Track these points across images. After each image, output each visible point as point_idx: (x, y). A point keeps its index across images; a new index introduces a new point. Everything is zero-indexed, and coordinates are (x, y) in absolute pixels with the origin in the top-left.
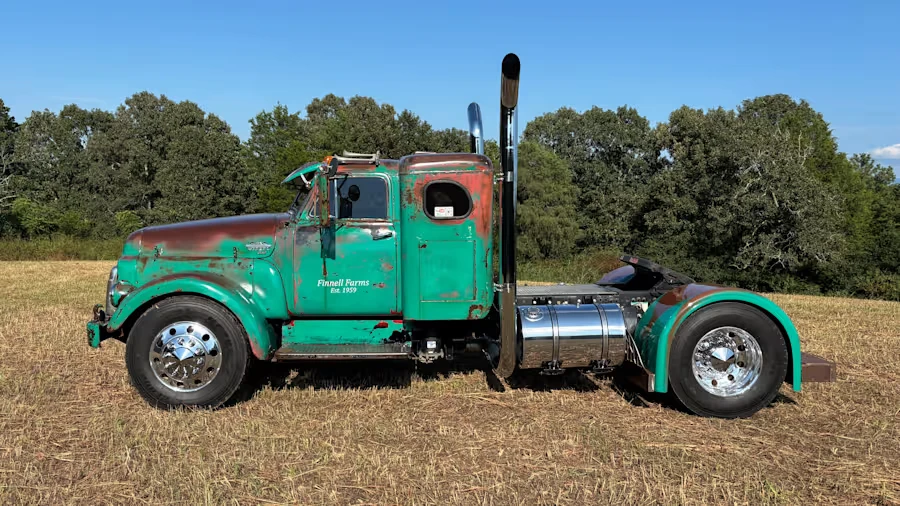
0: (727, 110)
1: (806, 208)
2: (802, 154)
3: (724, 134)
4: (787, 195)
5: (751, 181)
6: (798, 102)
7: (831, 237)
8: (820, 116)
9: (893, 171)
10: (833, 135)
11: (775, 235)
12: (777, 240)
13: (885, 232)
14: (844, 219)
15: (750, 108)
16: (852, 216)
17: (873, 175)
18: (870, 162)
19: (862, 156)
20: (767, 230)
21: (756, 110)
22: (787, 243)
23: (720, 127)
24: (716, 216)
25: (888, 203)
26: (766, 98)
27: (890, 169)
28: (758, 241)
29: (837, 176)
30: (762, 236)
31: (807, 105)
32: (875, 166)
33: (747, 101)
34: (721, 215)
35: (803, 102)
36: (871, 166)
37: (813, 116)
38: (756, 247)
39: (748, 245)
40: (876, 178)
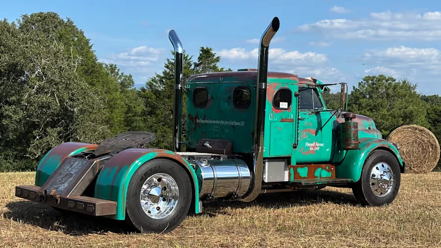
0: (10, 22)
1: (81, 106)
2: (74, 63)
3: (10, 43)
4: (66, 96)
5: (38, 83)
6: (66, 20)
7: (100, 128)
8: (82, 33)
9: (133, 78)
10: (93, 49)
11: (59, 129)
12: (59, 133)
13: (135, 124)
14: (108, 114)
15: (28, 23)
16: (112, 112)
17: (119, 81)
18: (116, 71)
19: (111, 66)
20: (53, 124)
21: (33, 24)
22: (69, 135)
23: (6, 37)
24: (11, 114)
25: (131, 103)
26: (40, 15)
27: (130, 76)
28: (46, 133)
29: (99, 81)
30: (49, 130)
31: (72, 23)
32: (120, 73)
33: (25, 16)
34: (15, 112)
35: (69, 20)
36: (117, 74)
37: (77, 32)
38: (45, 139)
39: (38, 137)
40: (122, 84)
